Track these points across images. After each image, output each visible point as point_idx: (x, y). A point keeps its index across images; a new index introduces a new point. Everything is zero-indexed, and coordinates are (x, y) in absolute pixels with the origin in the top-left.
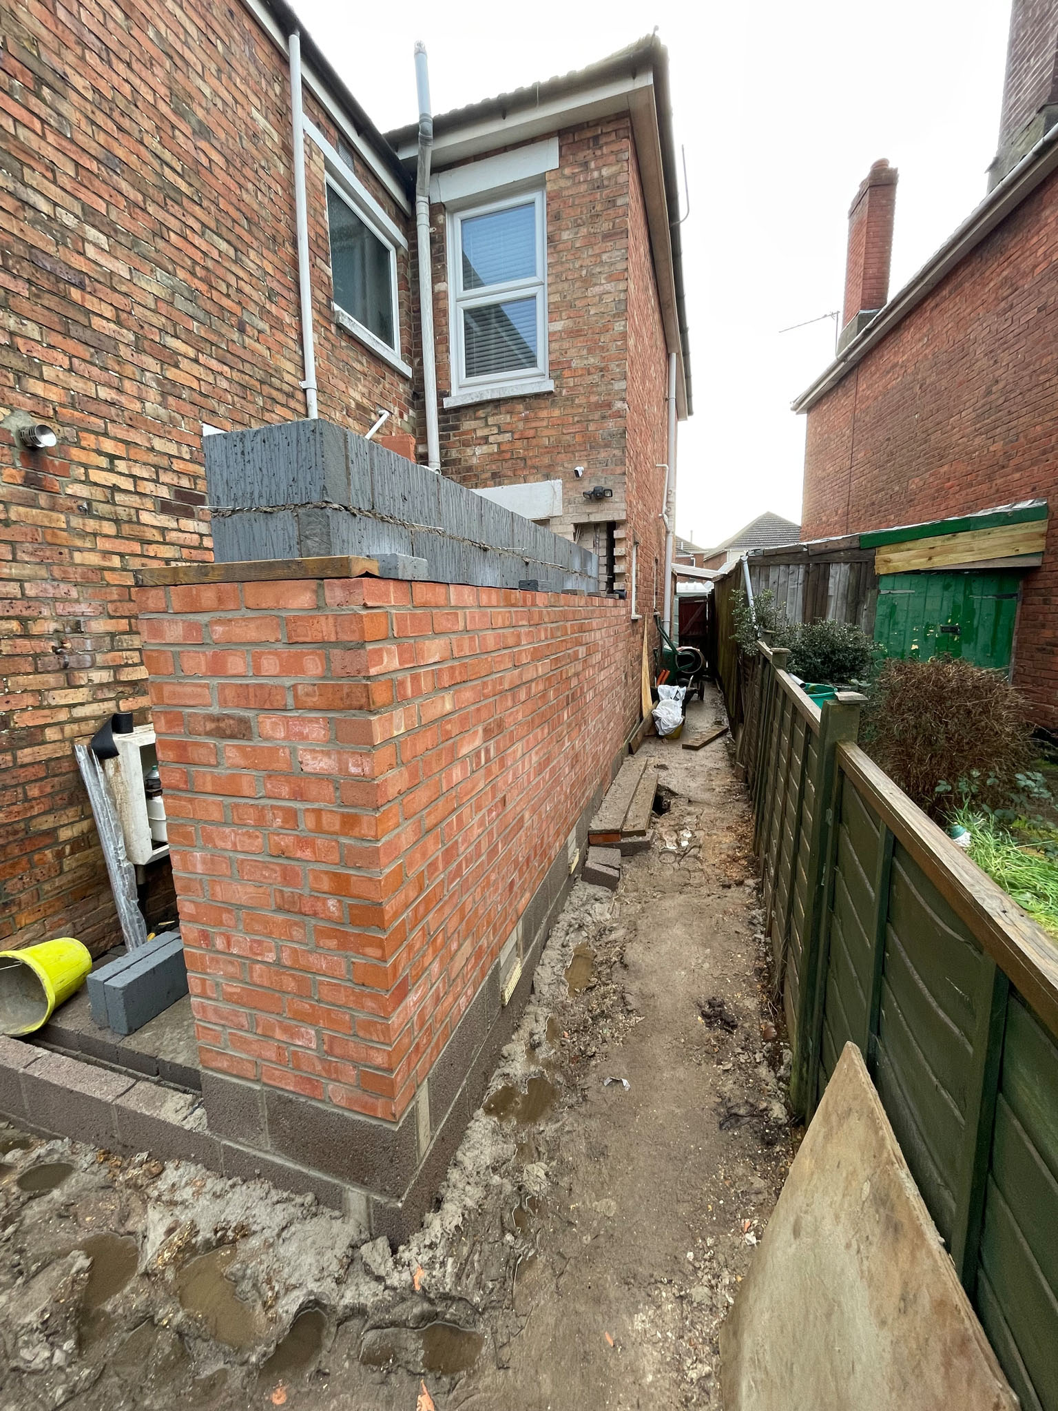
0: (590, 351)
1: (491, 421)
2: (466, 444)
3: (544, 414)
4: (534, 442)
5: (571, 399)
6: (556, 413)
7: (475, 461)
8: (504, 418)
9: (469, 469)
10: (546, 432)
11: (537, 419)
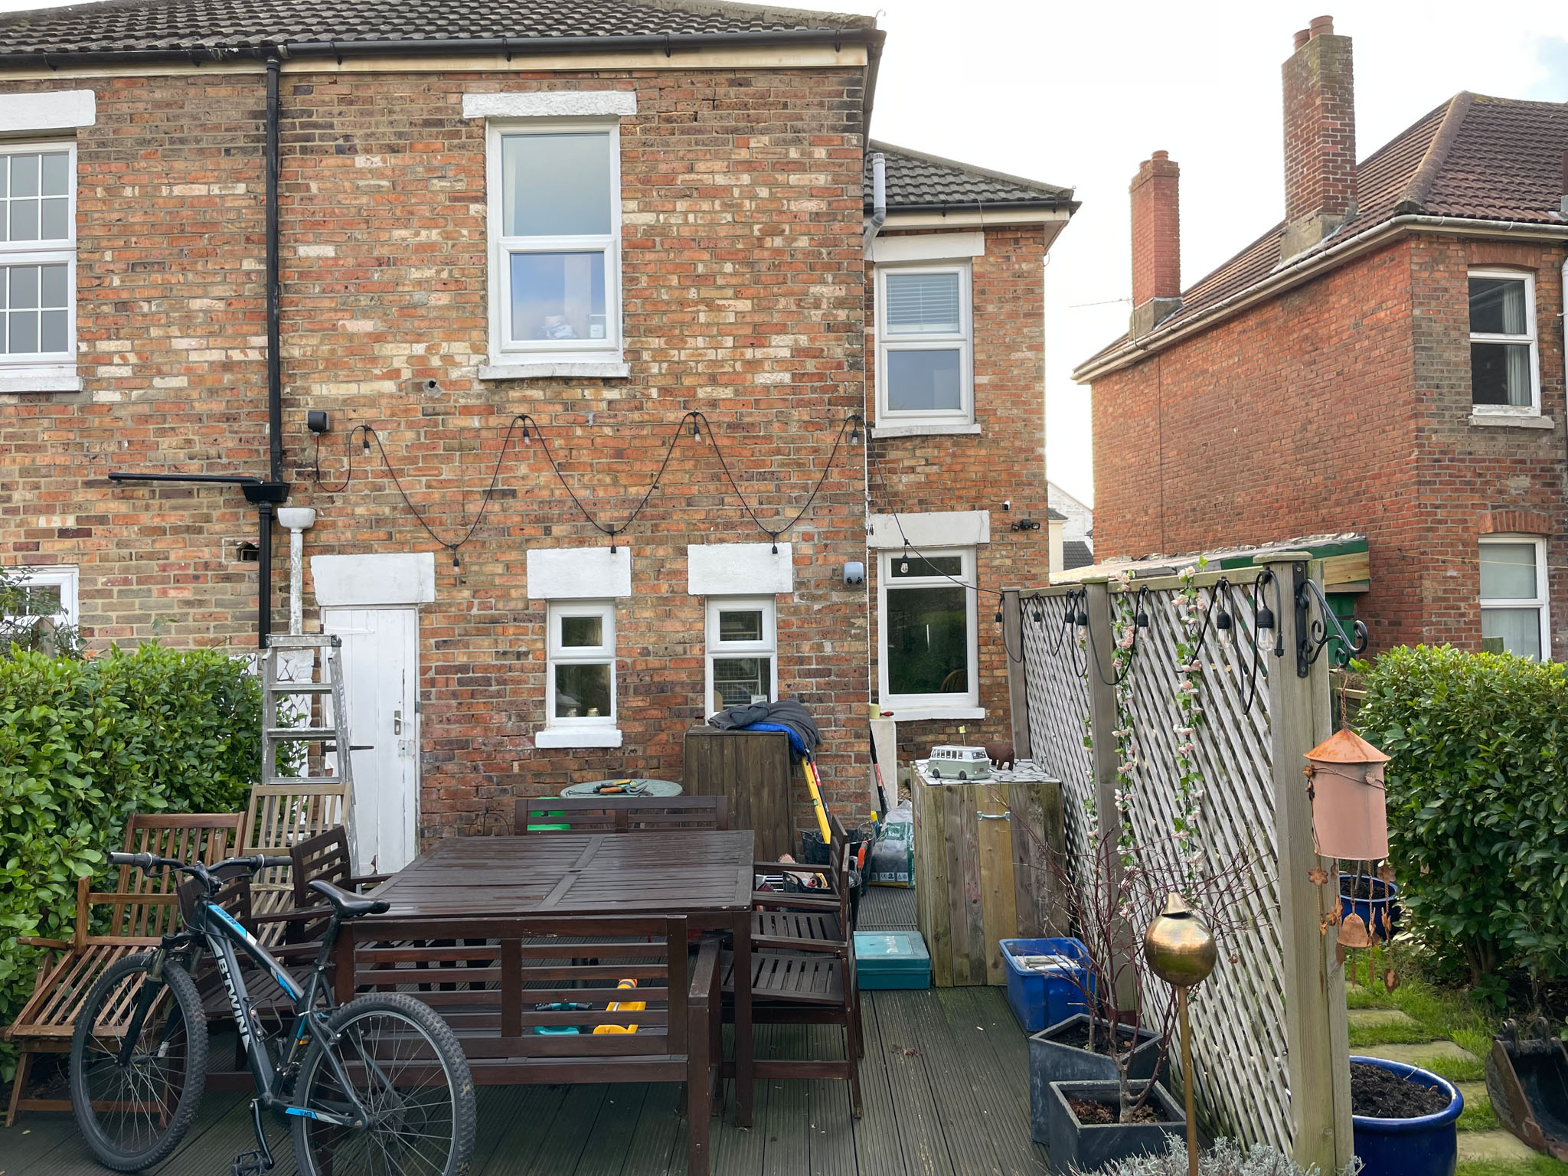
0: (1014, 403)
1: (918, 453)
2: (893, 471)
3: (971, 452)
4: (962, 475)
5: (996, 442)
6: (983, 452)
7: (901, 488)
8: (931, 452)
9: (896, 494)
10: (973, 468)
11: (964, 455)
